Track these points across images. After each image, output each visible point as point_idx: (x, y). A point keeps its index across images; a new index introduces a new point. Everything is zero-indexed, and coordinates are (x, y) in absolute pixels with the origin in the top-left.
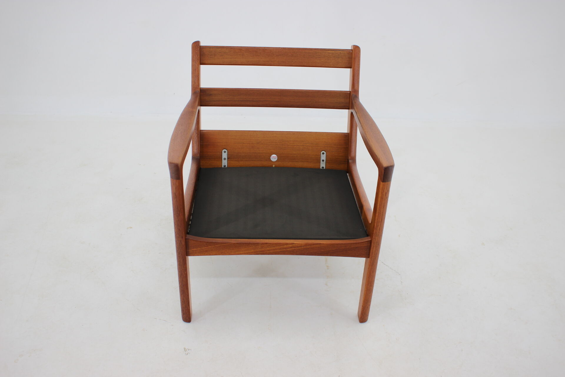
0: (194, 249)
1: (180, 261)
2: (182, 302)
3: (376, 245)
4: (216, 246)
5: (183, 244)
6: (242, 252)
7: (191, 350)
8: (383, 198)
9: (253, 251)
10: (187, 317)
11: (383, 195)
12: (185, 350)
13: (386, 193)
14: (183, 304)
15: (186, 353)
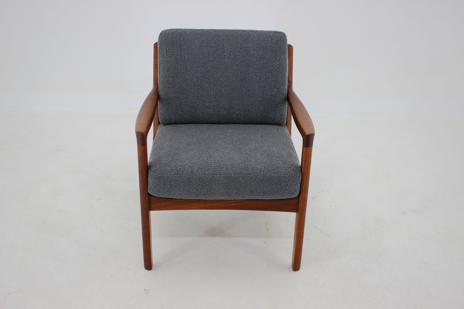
0: (155, 205)
1: (144, 215)
2: (145, 251)
3: (303, 201)
4: (173, 202)
5: (146, 200)
6: (194, 207)
7: (150, 290)
8: (306, 161)
9: (203, 206)
10: (148, 265)
11: (306, 158)
12: (145, 291)
13: (309, 156)
14: (145, 254)
15: (147, 292)
